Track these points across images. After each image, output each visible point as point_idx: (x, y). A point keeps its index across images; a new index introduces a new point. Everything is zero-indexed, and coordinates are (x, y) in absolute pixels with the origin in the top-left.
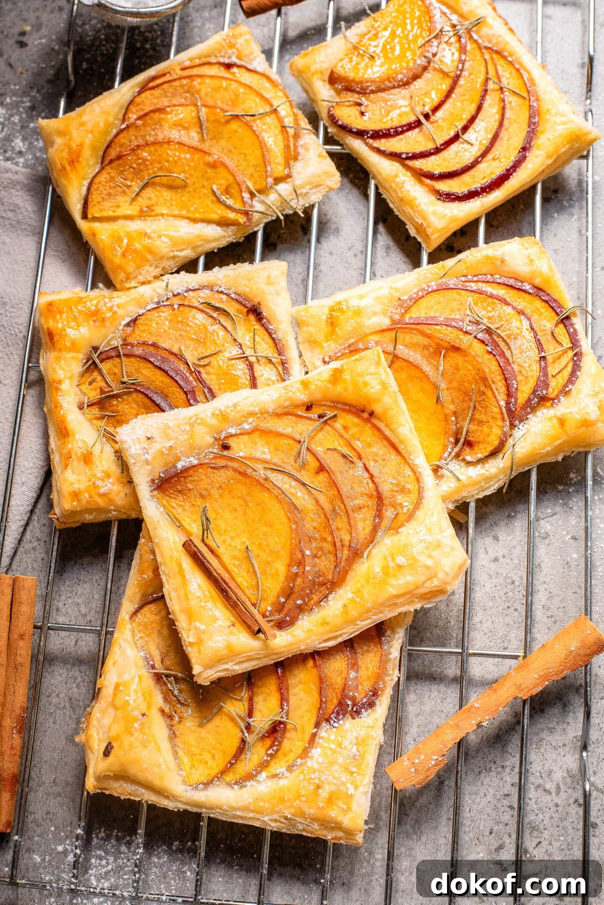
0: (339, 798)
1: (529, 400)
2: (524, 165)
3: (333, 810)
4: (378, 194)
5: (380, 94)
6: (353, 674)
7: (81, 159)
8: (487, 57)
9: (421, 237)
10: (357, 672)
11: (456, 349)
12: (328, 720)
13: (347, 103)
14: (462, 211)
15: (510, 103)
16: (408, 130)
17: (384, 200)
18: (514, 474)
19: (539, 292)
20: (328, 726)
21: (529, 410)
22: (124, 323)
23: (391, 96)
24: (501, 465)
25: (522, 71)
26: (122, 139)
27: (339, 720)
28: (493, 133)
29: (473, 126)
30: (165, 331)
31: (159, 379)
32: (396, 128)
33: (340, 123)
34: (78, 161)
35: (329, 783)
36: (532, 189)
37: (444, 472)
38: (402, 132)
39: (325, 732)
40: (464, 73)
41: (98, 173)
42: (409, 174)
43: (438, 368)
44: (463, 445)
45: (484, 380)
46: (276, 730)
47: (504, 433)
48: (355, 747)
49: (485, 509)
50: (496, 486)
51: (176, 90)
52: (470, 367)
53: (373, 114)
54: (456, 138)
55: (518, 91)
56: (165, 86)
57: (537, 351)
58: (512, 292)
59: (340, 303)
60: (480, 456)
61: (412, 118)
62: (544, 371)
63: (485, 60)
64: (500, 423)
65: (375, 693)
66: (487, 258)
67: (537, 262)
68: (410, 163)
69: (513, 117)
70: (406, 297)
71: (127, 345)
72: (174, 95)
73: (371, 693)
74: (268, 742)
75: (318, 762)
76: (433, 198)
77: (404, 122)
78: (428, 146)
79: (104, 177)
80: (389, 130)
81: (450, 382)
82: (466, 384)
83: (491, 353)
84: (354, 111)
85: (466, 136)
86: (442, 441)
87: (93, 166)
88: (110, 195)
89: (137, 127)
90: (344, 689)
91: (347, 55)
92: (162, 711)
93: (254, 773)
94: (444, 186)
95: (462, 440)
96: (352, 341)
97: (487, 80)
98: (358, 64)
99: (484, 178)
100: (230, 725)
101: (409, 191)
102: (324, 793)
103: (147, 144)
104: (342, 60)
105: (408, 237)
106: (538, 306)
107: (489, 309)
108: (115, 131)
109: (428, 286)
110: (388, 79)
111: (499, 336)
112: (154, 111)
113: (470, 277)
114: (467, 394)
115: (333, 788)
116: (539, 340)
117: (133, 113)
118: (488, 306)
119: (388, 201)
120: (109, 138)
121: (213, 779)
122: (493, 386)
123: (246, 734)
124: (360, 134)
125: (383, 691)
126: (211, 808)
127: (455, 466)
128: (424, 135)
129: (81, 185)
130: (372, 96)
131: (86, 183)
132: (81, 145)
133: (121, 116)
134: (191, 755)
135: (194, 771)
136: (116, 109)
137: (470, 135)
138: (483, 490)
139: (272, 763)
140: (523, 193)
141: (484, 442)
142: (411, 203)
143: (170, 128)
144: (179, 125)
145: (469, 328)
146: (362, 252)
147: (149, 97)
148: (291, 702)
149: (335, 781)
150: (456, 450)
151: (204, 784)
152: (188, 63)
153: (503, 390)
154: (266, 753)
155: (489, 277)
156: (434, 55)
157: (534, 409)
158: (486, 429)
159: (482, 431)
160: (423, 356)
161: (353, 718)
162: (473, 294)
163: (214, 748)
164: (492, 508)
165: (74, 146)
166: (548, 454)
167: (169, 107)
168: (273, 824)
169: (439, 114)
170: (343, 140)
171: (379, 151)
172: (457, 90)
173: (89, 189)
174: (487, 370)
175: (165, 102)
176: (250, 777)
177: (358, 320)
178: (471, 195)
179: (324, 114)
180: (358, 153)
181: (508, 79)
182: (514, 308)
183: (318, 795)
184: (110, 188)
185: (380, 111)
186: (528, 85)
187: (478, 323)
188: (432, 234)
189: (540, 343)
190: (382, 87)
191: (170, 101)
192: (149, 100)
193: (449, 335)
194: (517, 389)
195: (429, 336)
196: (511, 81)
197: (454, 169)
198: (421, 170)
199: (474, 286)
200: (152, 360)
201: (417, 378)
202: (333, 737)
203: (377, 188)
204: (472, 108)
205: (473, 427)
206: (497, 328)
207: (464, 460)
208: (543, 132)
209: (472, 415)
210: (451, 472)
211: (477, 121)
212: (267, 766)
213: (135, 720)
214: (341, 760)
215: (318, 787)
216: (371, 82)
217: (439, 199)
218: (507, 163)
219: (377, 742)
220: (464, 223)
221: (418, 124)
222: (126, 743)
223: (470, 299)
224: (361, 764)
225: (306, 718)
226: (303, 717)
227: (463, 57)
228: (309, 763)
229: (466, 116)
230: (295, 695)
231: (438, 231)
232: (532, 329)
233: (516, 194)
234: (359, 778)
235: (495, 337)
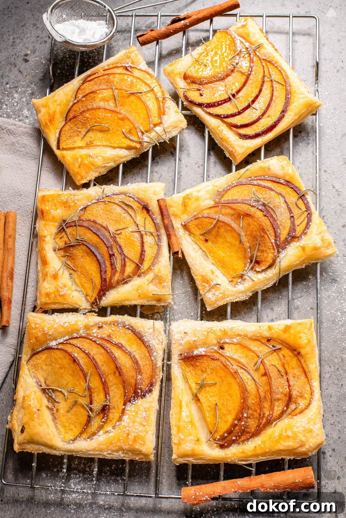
0: (139, 439)
1: (286, 239)
2: (283, 120)
3: (137, 445)
4: (210, 136)
5: (209, 84)
6: (139, 377)
7: (55, 119)
8: (264, 64)
9: (232, 157)
10: (141, 375)
11: (248, 215)
12: (130, 401)
13: (193, 90)
14: (252, 144)
15: (276, 87)
16: (224, 103)
17: (213, 139)
18: (281, 276)
19: (288, 183)
20: (130, 404)
21: (286, 243)
22: (80, 209)
23: (216, 86)
24: (274, 272)
25: (282, 72)
26: (75, 108)
27: (135, 400)
28: (267, 103)
29: (257, 100)
30: (100, 214)
31: (95, 239)
32: (218, 102)
33: (190, 99)
34: (53, 120)
35: (134, 432)
36: (288, 132)
37: (245, 277)
38: (221, 104)
39: (129, 407)
40: (252, 73)
41: (64, 126)
42: (225, 125)
43: (239, 225)
44: (255, 263)
45: (263, 230)
46: (105, 410)
47: (275, 256)
48: (144, 413)
49: (266, 295)
50: (272, 283)
51: (101, 81)
52: (256, 224)
53: (207, 95)
54: (248, 106)
55: (280, 82)
56: (96, 80)
57: (289, 214)
58: (275, 184)
59: (188, 195)
60: (263, 268)
61: (226, 97)
62: (293, 223)
63: (263, 66)
64: (272, 251)
65: (152, 385)
66: (261, 168)
67: (286, 168)
68: (225, 120)
69: (278, 95)
70: (221, 190)
71: (80, 220)
72: (100, 84)
73: (149, 385)
74: (101, 415)
75: (127, 422)
76: (238, 137)
77: (222, 99)
78: (235, 111)
79: (67, 127)
80: (214, 103)
81: (246, 232)
82: (254, 232)
83: (266, 216)
84: (197, 93)
85: (254, 106)
86: (243, 262)
87: (61, 122)
88: (70, 137)
89: (83, 101)
90: (136, 385)
91: (192, 64)
92: (48, 407)
93: (96, 432)
94: (243, 131)
95: (254, 261)
96: (196, 213)
97: (264, 76)
98: (198, 69)
99: (263, 126)
100: (82, 410)
101: (225, 134)
102: (131, 437)
103: (88, 110)
104: (190, 67)
105: (225, 157)
106: (288, 190)
107: (264, 193)
108: (71, 104)
109: (232, 184)
110: (214, 77)
111: (270, 207)
112: (91, 93)
113: (253, 178)
114: (255, 238)
115: (135, 434)
116: (290, 208)
117: (80, 94)
118: (263, 192)
119: (215, 139)
120: (69, 107)
121: (77, 437)
122: (268, 232)
123: (90, 413)
124: (200, 105)
125: (156, 383)
126: (78, 452)
127: (251, 274)
128: (233, 105)
129: (56, 132)
130: (206, 85)
131: (58, 131)
132: (55, 112)
133: (74, 96)
134: (64, 427)
135: (67, 435)
136: (71, 93)
137: (256, 105)
138: (266, 285)
139: (105, 426)
140: (284, 133)
141: (265, 261)
142: (226, 140)
143: (99, 101)
144: (104, 100)
145: (254, 204)
146: (202, 165)
147: (88, 85)
148: (110, 395)
149: (136, 431)
150: (251, 266)
151: (72, 440)
152: (106, 67)
153: (273, 234)
154: (101, 421)
155: (263, 177)
156: (237, 64)
157: (289, 243)
158: (265, 254)
159: (263, 255)
160: (232, 220)
161: (142, 398)
162: (255, 186)
163: (75, 422)
164: (270, 294)
165: (51, 112)
166: (297, 265)
167: (98, 90)
168: (109, 456)
169: (240, 94)
170: (192, 108)
171: (210, 114)
172: (249, 82)
173: (60, 134)
174: (264, 224)
175: (96, 88)
176: (94, 434)
177: (198, 203)
178: (257, 136)
179: (181, 95)
180: (199, 115)
181: (275, 76)
182: (276, 192)
183: (129, 439)
184: (71, 133)
185: (210, 94)
186: (285, 78)
187: (258, 201)
188: (237, 156)
189: (290, 210)
190: (211, 81)
191: (99, 87)
192: (88, 87)
193: (244, 208)
194: (280, 233)
195: (234, 209)
196: (276, 76)
197: (248, 122)
198: (231, 123)
199: (255, 182)
200: (92, 229)
201: (230, 230)
202: (133, 409)
203: (209, 133)
204: (257, 90)
205: (259, 254)
206: (268, 203)
207: (255, 270)
208: (293, 103)
209: (258, 248)
210: (249, 277)
211: (259, 97)
212: (102, 428)
213: (35, 413)
214: (138, 420)
215: (128, 435)
216: (205, 78)
217: (240, 138)
218: (275, 119)
219: (155, 408)
220: (254, 150)
221: (230, 99)
222: (31, 425)
223: (254, 189)
224: (148, 421)
225: (119, 402)
226: (117, 401)
227: (252, 65)
228: (123, 423)
229: (254, 95)
230: (112, 391)
231: (240, 154)
232: (286, 202)
233: (280, 134)
234: (148, 428)
235: (267, 208)
